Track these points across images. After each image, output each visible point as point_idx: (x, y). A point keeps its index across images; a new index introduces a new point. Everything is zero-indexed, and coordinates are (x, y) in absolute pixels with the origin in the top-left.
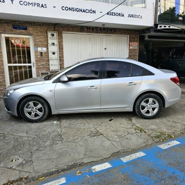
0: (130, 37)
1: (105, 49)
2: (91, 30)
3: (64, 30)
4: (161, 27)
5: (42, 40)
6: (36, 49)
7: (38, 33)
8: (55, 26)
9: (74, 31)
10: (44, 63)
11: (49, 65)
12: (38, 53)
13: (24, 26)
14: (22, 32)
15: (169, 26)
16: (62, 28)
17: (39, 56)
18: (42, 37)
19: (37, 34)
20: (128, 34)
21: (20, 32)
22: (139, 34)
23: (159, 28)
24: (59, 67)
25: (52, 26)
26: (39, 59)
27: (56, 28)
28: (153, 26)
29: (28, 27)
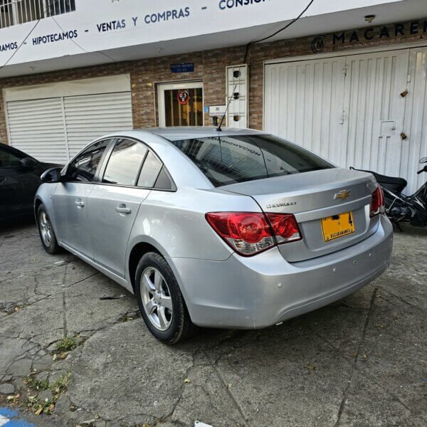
3: (267, 57)
5: (219, 89)
6: (207, 110)
7: (211, 73)
8: (247, 49)
12: (210, 119)
13: (189, 63)
14: (185, 77)
16: (263, 53)
18: (219, 81)
19: (210, 76)
21: (182, 78)
25: (241, 51)
27: (250, 55)
29: (195, 65)
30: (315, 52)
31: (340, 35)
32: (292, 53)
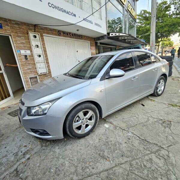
0: (90, 42)
1: (77, 52)
2: (66, 35)
3: (44, 33)
4: (112, 35)
5: (24, 42)
6: (19, 52)
8: (35, 27)
9: (53, 34)
10: (30, 67)
11: (36, 68)
12: (22, 56)
15: (119, 33)
16: (42, 31)
17: (24, 60)
18: (23, 38)
19: (16, 34)
20: (89, 40)
22: (95, 41)
23: (111, 35)
24: (47, 69)
25: (32, 27)
26: (25, 63)
27: (37, 30)
28: (106, 34)
29: (3, 25)
30: (59, 36)
31: (64, 32)
32: (52, 34)
